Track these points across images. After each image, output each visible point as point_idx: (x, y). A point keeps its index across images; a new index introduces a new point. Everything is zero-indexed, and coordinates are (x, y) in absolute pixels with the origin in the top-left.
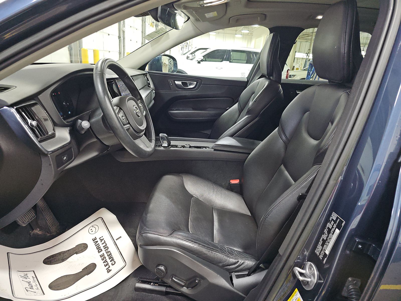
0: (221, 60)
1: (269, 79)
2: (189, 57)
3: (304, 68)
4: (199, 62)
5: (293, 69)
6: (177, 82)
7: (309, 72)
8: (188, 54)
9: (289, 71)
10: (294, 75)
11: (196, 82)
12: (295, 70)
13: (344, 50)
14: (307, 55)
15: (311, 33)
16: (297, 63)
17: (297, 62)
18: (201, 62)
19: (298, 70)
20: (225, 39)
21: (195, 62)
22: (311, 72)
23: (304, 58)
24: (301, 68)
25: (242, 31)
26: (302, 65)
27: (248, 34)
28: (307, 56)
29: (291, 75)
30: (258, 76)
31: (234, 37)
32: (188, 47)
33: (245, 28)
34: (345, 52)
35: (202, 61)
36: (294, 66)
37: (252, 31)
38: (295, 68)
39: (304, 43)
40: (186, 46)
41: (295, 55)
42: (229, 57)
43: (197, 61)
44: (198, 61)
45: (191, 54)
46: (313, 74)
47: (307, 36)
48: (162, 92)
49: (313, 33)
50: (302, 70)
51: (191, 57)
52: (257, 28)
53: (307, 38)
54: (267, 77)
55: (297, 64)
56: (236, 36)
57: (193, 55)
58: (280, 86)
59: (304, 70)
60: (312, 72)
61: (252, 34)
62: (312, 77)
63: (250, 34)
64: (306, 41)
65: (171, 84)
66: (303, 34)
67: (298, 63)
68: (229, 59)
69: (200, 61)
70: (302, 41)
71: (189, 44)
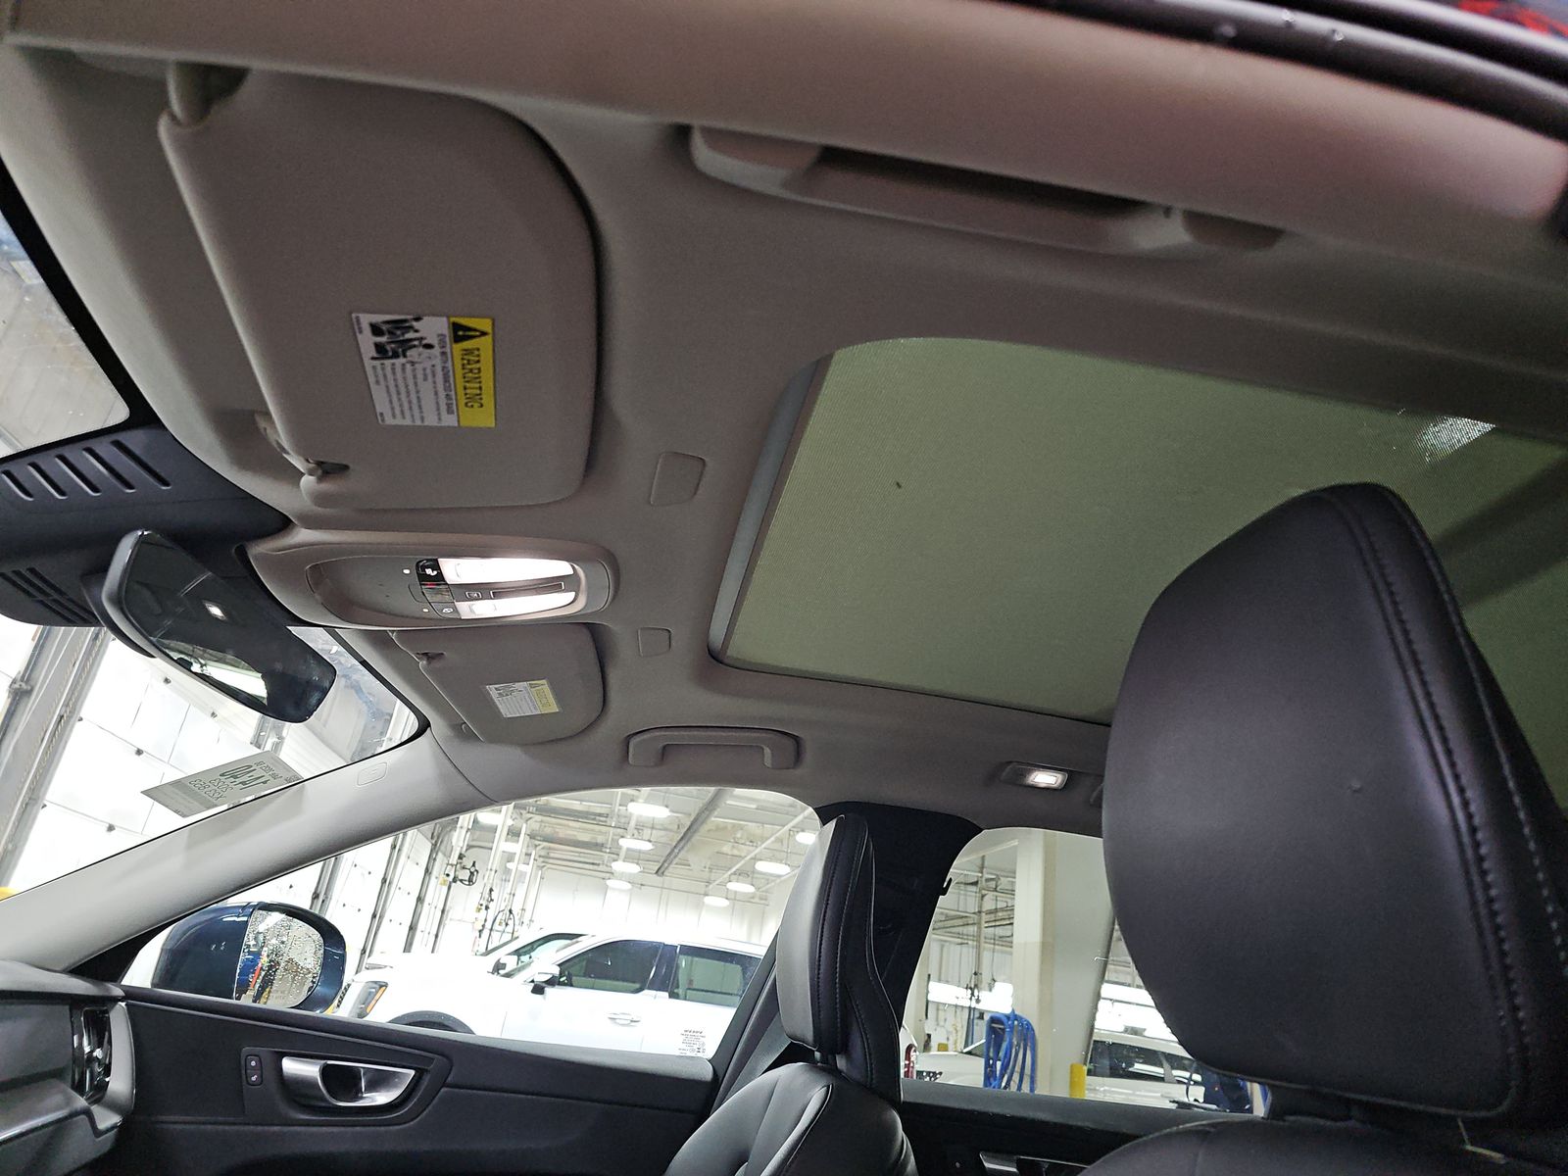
0: (637, 986)
1: (828, 1069)
2: (504, 966)
3: (966, 1046)
4: (538, 990)
5: (927, 1047)
6: (291, 1066)
7: (991, 1062)
8: (501, 955)
9: (912, 1053)
10: (934, 1073)
11: (412, 1073)
12: (934, 1052)
13: (1456, 800)
14: (973, 994)
15: (974, 913)
16: (938, 1025)
17: (937, 1019)
18: (548, 990)
19: (947, 1051)
20: (666, 911)
21: (520, 985)
22: (999, 1064)
23: (962, 1007)
24: (955, 1043)
25: (731, 886)
26: (959, 1034)
27: (753, 898)
28: (971, 999)
29: (922, 1072)
30: (769, 1050)
31: (699, 906)
32: (509, 929)
33: (741, 877)
34: (1469, 817)
35: (552, 982)
36: (929, 1036)
37: (764, 889)
38: (934, 1043)
39: (952, 947)
40: (504, 924)
41: (928, 992)
42: (668, 975)
43: (533, 981)
44: (533, 984)
45: (518, 953)
46: (1009, 1071)
47: (960, 922)
48: (176, 1123)
49: (980, 912)
50: (962, 1052)
51: (511, 963)
52: (782, 878)
53: (960, 929)
54: (817, 1055)
55: (938, 1029)
56: (707, 900)
57: (525, 958)
58: (894, 1122)
59: (969, 1053)
60: (1002, 1065)
61: (766, 900)
62: (1003, 1084)
63: (756, 900)
64: (960, 941)
65: (254, 1079)
66: (947, 916)
67: (942, 1023)
68: (668, 984)
69: (544, 985)
70: (946, 941)
71: (517, 918)
